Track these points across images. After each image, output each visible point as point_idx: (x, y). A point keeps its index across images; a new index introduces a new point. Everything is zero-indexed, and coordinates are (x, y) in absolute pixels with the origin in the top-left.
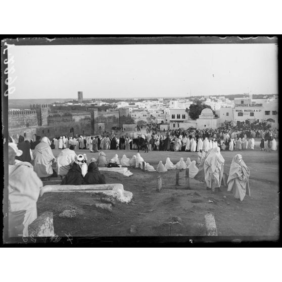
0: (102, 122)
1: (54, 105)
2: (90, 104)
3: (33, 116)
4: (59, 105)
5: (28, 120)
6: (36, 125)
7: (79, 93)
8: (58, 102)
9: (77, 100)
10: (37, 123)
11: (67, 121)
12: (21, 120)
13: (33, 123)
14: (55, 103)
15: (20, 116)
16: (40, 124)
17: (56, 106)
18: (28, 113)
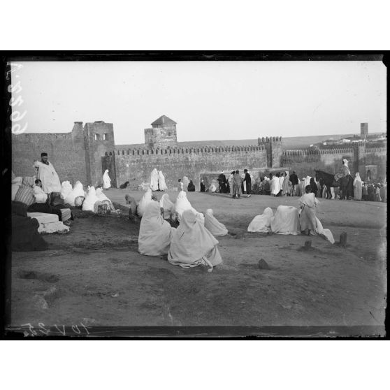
0: (373, 164)
1: (325, 144)
2: (376, 140)
3: (260, 154)
4: (331, 143)
5: (252, 159)
6: (264, 166)
7: (363, 125)
8: (332, 139)
9: (359, 136)
10: (266, 163)
11: (313, 160)
12: (243, 159)
13: (260, 163)
14: (328, 141)
15: (242, 153)
16: (270, 165)
17: (327, 145)
18: (254, 149)
